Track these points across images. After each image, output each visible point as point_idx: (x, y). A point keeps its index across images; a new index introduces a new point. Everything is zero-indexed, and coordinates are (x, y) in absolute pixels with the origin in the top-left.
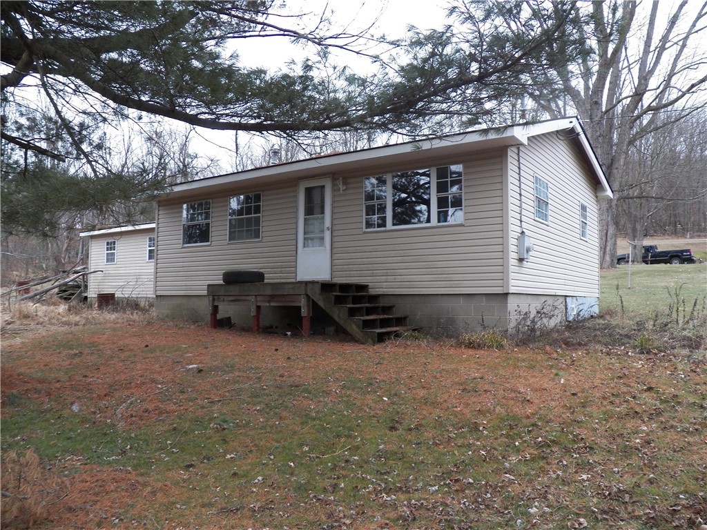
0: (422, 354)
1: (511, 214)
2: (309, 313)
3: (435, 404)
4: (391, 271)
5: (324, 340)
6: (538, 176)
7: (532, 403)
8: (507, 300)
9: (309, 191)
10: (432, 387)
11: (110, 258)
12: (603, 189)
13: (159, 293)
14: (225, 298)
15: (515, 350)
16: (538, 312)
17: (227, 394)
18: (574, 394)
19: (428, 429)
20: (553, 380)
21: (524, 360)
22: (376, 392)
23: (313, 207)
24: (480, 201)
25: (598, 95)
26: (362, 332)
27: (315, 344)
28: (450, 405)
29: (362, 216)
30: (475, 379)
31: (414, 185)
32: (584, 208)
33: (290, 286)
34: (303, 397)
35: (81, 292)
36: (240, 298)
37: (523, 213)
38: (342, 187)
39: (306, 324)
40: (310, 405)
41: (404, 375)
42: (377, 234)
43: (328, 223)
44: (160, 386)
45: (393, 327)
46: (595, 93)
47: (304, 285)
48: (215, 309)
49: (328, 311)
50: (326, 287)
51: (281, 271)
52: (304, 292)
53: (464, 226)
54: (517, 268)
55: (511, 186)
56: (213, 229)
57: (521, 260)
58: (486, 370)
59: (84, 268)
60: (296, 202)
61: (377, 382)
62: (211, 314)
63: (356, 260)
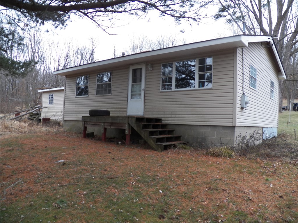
0: (186, 159)
1: (238, 83)
2: (129, 132)
3: (191, 198)
4: (174, 112)
5: (136, 147)
6: (251, 65)
7: (253, 201)
8: (234, 129)
9: (135, 71)
10: (190, 184)
11: (51, 102)
12: (282, 74)
13: (65, 119)
14: (90, 123)
15: (239, 159)
16: (251, 137)
17: (72, 181)
18: (281, 197)
19: (184, 219)
20: (265, 184)
21: (245, 167)
22: (156, 186)
23: (136, 79)
24: (222, 77)
25: (276, 33)
26: (156, 144)
27: (131, 149)
28: (200, 200)
29: (160, 84)
30: (216, 180)
31: (189, 71)
32: (272, 83)
33: (120, 118)
34: (113, 187)
35: (38, 117)
36: (97, 123)
37: (244, 84)
38: (150, 69)
39: (128, 138)
40: (115, 192)
41: (174, 174)
42: (167, 93)
43: (143, 87)
44: (39, 173)
45: (173, 141)
46: (275, 31)
47: (127, 118)
48: (85, 128)
49: (139, 132)
50: (139, 119)
51: (120, 110)
52: (127, 122)
53: (212, 89)
54: (240, 112)
55: (238, 69)
56: (90, 89)
57: (242, 108)
58: (223, 174)
59: (40, 106)
60: (128, 76)
61: (157, 178)
62: (83, 131)
63: (156, 106)
